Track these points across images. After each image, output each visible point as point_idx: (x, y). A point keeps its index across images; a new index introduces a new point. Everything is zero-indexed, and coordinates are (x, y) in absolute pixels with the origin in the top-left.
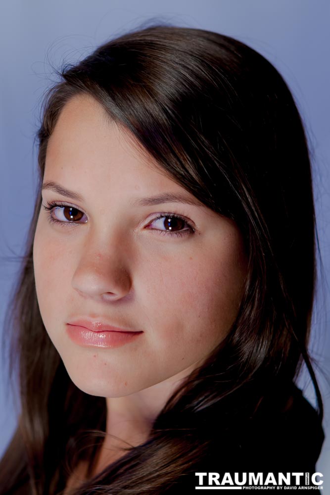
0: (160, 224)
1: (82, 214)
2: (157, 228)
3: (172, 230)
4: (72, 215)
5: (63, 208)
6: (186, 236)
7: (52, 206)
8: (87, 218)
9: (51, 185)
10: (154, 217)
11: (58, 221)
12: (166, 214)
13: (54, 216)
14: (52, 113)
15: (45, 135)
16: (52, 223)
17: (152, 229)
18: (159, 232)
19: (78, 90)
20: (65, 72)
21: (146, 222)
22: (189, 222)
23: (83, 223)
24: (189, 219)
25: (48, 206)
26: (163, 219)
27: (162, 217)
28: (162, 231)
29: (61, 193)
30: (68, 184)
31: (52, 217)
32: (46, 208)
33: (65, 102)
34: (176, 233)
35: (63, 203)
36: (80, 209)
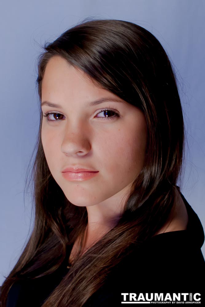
0: (102, 115)
1: (63, 116)
2: (100, 117)
3: (108, 117)
4: (58, 117)
5: (53, 115)
6: (115, 119)
7: (48, 115)
8: (65, 117)
9: (45, 103)
10: (98, 112)
11: (51, 120)
12: (104, 110)
13: (49, 119)
14: (42, 68)
15: (40, 80)
16: (48, 121)
17: (98, 117)
18: (102, 118)
19: (54, 54)
20: (46, 47)
21: (95, 114)
22: (117, 112)
23: (64, 119)
24: (116, 110)
25: (45, 115)
26: (103, 113)
27: (102, 111)
28: (103, 118)
29: (51, 106)
30: (53, 101)
31: (48, 119)
32: (44, 116)
33: (47, 61)
34: (110, 118)
35: (52, 112)
36: (61, 113)
